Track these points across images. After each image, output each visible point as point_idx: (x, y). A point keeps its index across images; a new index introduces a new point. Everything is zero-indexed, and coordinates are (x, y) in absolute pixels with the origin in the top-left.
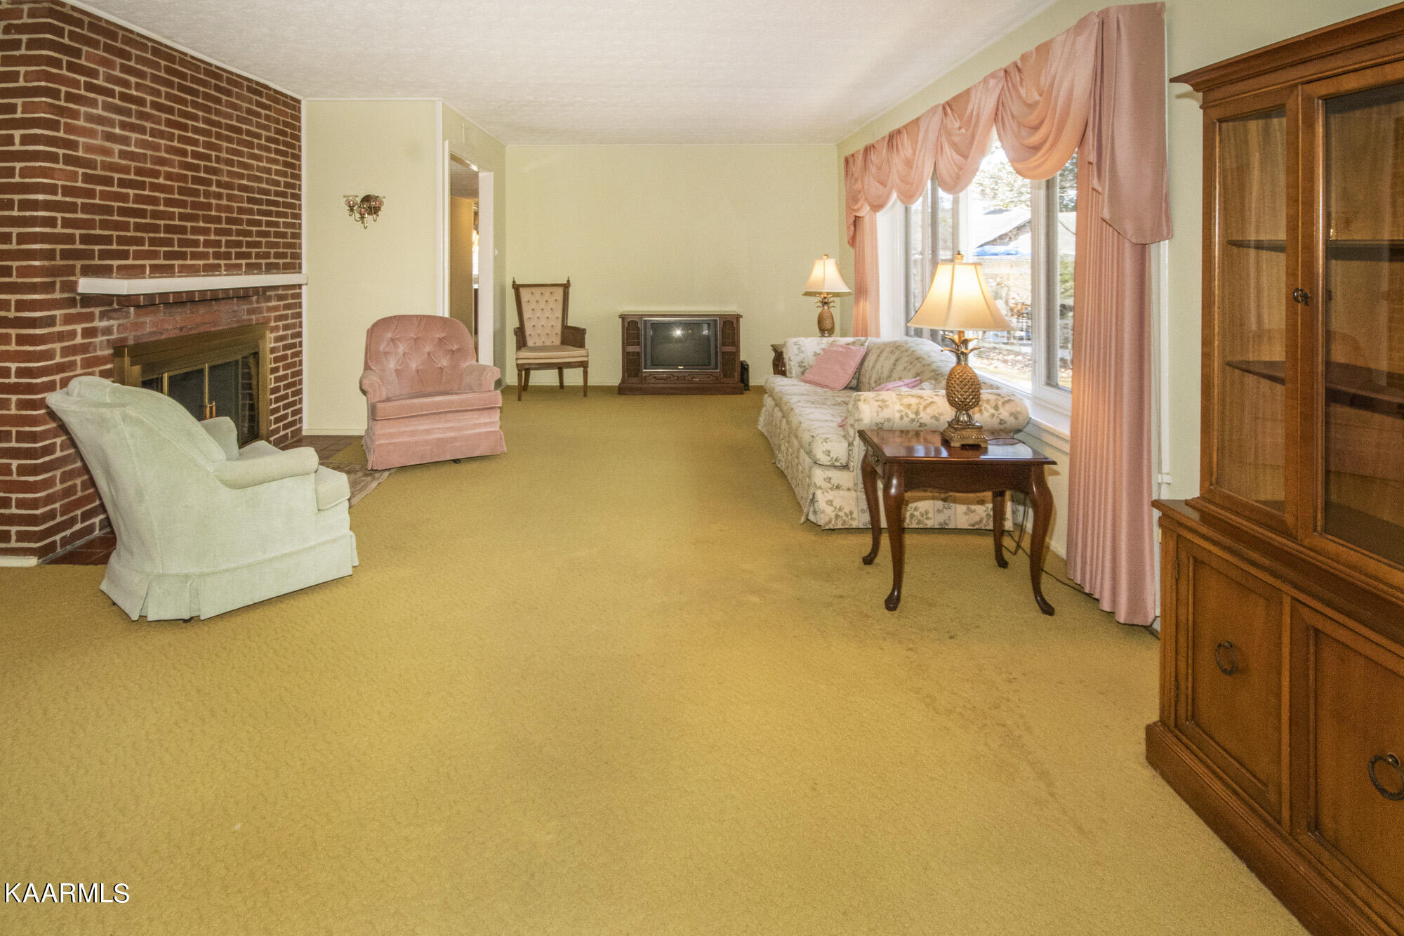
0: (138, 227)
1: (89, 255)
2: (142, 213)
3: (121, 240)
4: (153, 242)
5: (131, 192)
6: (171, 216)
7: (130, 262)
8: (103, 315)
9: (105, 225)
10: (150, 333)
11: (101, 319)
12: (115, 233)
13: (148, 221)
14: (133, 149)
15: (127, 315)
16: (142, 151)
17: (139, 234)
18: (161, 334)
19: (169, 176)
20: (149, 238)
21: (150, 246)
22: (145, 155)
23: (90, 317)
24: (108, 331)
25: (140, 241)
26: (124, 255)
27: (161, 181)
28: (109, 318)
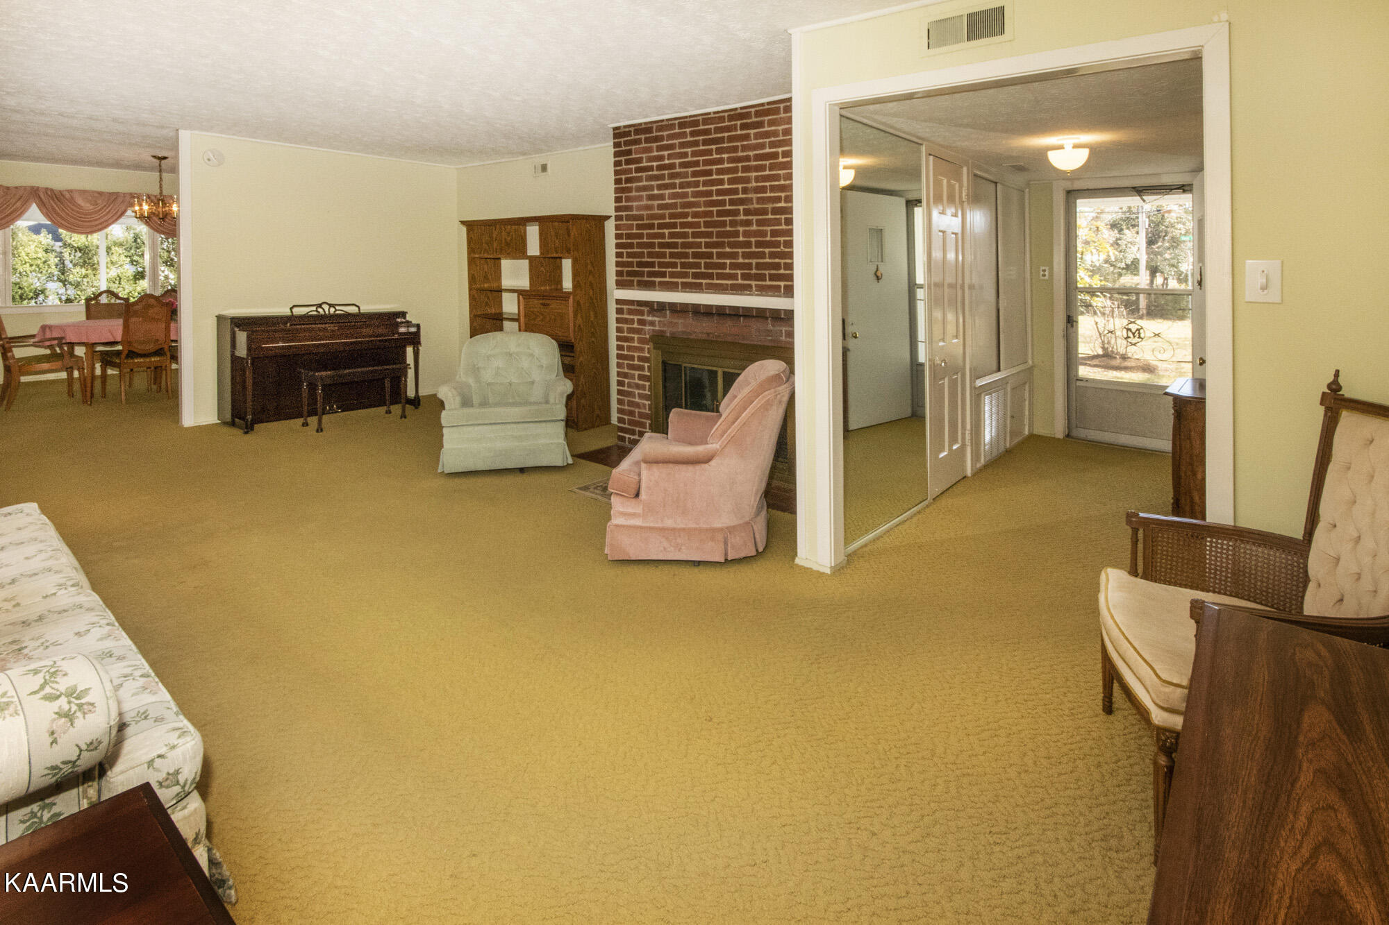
0: (672, 255)
1: (641, 274)
2: (674, 245)
3: (661, 265)
4: (684, 265)
5: (666, 231)
6: (699, 245)
7: (667, 279)
8: (649, 313)
9: (650, 255)
10: (683, 332)
11: (648, 316)
12: (657, 260)
13: (679, 250)
14: (667, 201)
15: (665, 316)
16: (673, 201)
17: (674, 260)
18: (691, 334)
19: (696, 215)
20: (681, 262)
21: (681, 268)
22: (676, 203)
23: (642, 313)
24: (652, 324)
25: (674, 265)
26: (663, 275)
27: (690, 219)
28: (654, 316)
